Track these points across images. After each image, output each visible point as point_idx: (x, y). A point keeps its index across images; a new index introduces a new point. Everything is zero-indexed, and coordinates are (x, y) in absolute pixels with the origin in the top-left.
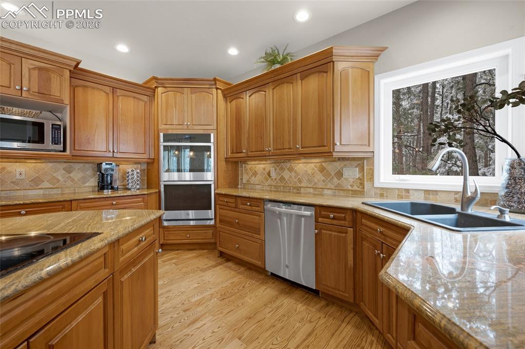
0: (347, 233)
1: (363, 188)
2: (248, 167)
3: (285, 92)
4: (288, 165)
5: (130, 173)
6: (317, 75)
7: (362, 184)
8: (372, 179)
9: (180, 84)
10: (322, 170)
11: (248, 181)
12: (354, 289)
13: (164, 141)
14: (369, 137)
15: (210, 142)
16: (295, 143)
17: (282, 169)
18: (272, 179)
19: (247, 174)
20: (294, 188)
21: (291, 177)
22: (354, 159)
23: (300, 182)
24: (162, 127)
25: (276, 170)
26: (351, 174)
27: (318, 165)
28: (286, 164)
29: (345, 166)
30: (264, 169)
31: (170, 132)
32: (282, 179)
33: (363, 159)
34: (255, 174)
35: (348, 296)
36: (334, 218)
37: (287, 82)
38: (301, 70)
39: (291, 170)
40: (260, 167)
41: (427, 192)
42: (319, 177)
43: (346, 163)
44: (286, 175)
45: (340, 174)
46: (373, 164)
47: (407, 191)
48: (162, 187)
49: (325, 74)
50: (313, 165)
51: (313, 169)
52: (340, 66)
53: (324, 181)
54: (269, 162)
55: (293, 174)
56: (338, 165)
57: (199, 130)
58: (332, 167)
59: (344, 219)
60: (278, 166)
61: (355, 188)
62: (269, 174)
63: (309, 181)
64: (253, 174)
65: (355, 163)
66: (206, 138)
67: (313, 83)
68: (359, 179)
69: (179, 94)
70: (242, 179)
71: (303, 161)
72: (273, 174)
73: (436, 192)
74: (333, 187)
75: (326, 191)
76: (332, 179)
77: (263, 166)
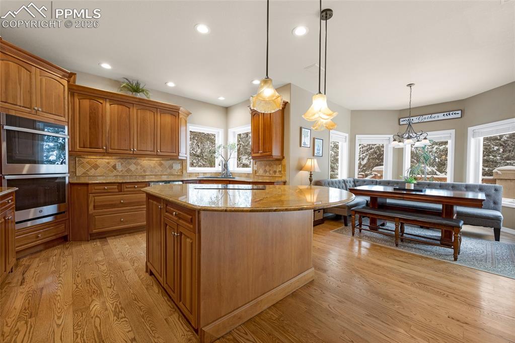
2: (84, 160)
4: (134, 161)
6: (170, 115)
7: (181, 172)
8: (186, 169)
10: (161, 165)
11: (85, 173)
16: (156, 148)
17: (129, 164)
18: (118, 171)
19: (83, 167)
20: (140, 176)
21: (137, 169)
23: (144, 171)
25: (121, 163)
26: (176, 167)
27: (158, 162)
28: (132, 160)
29: (175, 163)
30: (108, 163)
32: (129, 170)
33: (182, 159)
34: (96, 167)
37: (150, 110)
39: (137, 164)
40: (103, 161)
42: (159, 168)
43: (175, 161)
44: (133, 167)
45: (171, 167)
46: (186, 163)
49: (174, 117)
50: (154, 162)
51: (154, 164)
52: (180, 116)
53: (161, 171)
54: (113, 158)
55: (139, 167)
56: (172, 162)
58: (166, 163)
60: (124, 161)
61: (179, 174)
62: (114, 167)
63: (151, 171)
64: (93, 167)
65: (180, 161)
68: (181, 169)
71: (147, 159)
72: (119, 167)
74: (167, 174)
75: (163, 176)
76: (166, 170)
77: (107, 161)
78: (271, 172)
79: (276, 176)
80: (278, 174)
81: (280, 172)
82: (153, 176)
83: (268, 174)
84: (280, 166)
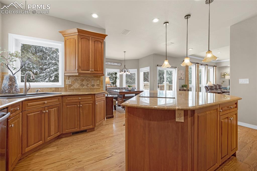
78: (89, 85)
79: (94, 88)
80: (96, 87)
81: (98, 85)
83: (85, 87)
84: (99, 81)
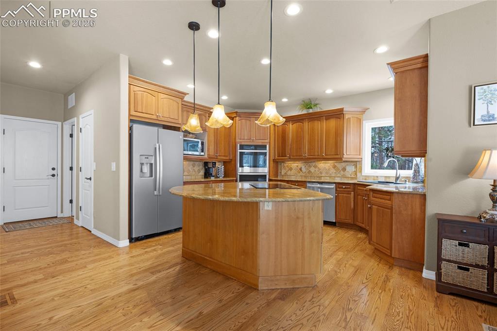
0: (350, 194)
1: (357, 176)
2: (286, 165)
3: (316, 125)
4: (314, 164)
5: (220, 168)
6: (335, 119)
7: (356, 174)
8: (361, 171)
9: (249, 115)
10: (335, 167)
11: (285, 173)
12: (354, 218)
13: (240, 149)
14: (360, 150)
15: (266, 150)
16: (322, 152)
17: (310, 166)
18: (303, 172)
19: (285, 169)
20: (318, 177)
21: (315, 171)
22: (352, 162)
23: (321, 173)
24: (238, 140)
25: (305, 167)
26: (350, 169)
27: (332, 164)
28: (312, 163)
29: (347, 165)
30: (297, 166)
31: (243, 144)
32: (310, 172)
33: (357, 161)
34: (291, 169)
35: (351, 221)
36: (345, 188)
37: (317, 120)
38: (325, 115)
39: (315, 167)
40: (295, 165)
41: (386, 177)
42: (333, 171)
43: (348, 163)
44: (312, 169)
45: (344, 169)
46: (362, 164)
47: (377, 177)
48: (238, 176)
49: (339, 119)
50: (329, 164)
51: (329, 166)
52: (347, 117)
53: (335, 173)
54: (301, 162)
55: (317, 169)
56: (344, 164)
57: (259, 143)
58: (340, 166)
59: (350, 188)
60: (307, 165)
61: (352, 176)
62: (301, 169)
63: (327, 173)
64: (290, 169)
65: (353, 164)
66: (264, 147)
67: (332, 123)
68: (355, 171)
69: (248, 122)
70: (281, 172)
71: (323, 162)
72: (304, 170)
73: (389, 177)
74: (340, 176)
75: (336, 178)
76: (340, 172)
77: (297, 164)
82: (328, 178)
